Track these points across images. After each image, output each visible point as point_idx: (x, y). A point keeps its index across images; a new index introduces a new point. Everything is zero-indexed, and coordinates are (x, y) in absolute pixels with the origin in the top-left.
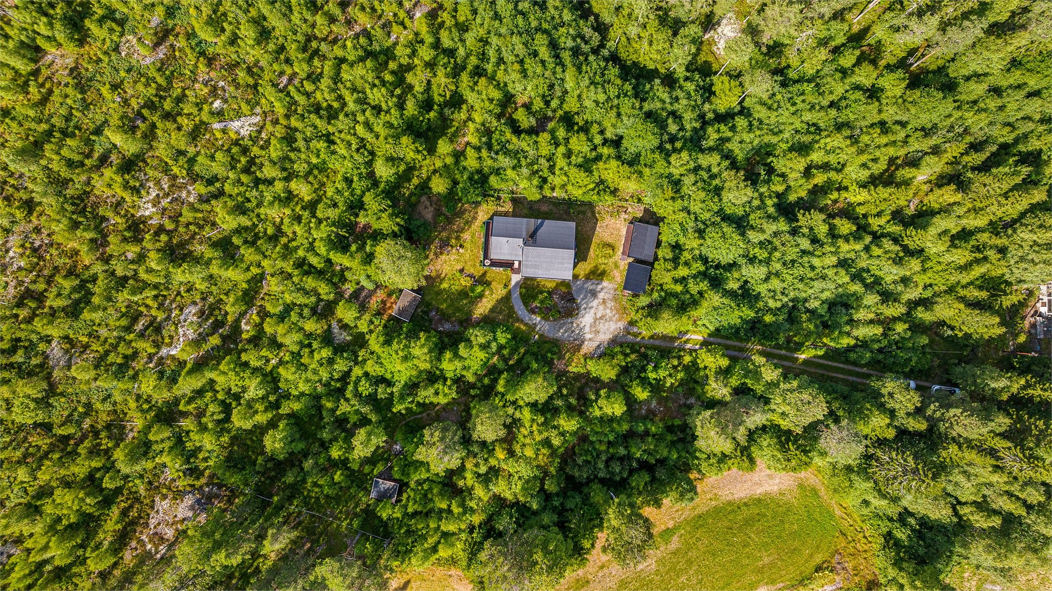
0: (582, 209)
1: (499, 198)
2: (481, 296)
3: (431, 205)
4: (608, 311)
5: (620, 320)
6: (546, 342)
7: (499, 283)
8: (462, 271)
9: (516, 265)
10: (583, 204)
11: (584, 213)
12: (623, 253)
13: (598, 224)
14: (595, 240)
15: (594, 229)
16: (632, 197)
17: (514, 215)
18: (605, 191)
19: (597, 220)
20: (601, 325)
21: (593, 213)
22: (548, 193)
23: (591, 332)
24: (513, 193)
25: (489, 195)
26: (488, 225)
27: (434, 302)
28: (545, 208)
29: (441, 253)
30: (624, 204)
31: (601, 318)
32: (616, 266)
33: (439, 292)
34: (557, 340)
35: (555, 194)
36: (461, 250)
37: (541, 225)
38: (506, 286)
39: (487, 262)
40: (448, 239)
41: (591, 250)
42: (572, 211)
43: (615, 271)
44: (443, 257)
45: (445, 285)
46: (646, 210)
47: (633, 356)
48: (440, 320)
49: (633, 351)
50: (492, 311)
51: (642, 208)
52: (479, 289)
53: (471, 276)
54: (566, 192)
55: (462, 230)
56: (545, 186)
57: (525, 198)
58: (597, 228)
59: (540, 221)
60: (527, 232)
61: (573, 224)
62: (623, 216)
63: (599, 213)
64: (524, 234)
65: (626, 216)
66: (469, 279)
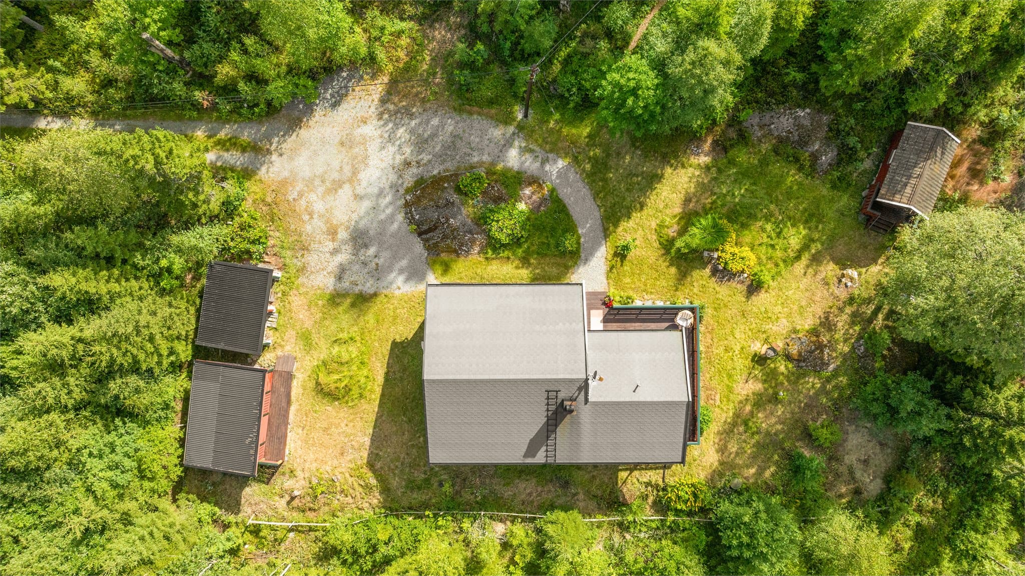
0: (417, 497)
1: (661, 507)
2: (687, 219)
3: (851, 472)
4: (319, 206)
5: (284, 183)
6: (491, 102)
7: (641, 261)
8: (754, 287)
9: (597, 318)
10: (417, 510)
11: (412, 486)
12: (289, 377)
13: (365, 455)
14: (370, 408)
15: (378, 440)
16: (278, 541)
17: (613, 469)
18: (355, 552)
19: (371, 465)
20: (336, 164)
21: (386, 490)
22: (521, 533)
23: (364, 141)
24: (620, 525)
25: (690, 514)
26: (692, 431)
27: (825, 191)
28: (525, 488)
29: (814, 332)
30: (299, 519)
31: (338, 185)
32: (306, 339)
33: (812, 217)
34: (459, 110)
35: (500, 528)
36: (760, 348)
37: (532, 450)
38: (621, 254)
39: (684, 320)
40: (796, 378)
41: (380, 379)
42: (447, 488)
43: (308, 324)
44: (806, 323)
45: (795, 237)
46: (234, 506)
47: (224, 71)
48: (803, 142)
49: (228, 90)
50: (654, 179)
51: (246, 510)
52: (696, 236)
53: (723, 273)
54: (467, 543)
55: (761, 401)
56: (530, 555)
57: (586, 513)
58: (367, 441)
59: (540, 458)
60: (576, 424)
61: (437, 456)
62: (298, 485)
63: (368, 488)
64: (584, 414)
65: (289, 484)
66: (735, 266)
